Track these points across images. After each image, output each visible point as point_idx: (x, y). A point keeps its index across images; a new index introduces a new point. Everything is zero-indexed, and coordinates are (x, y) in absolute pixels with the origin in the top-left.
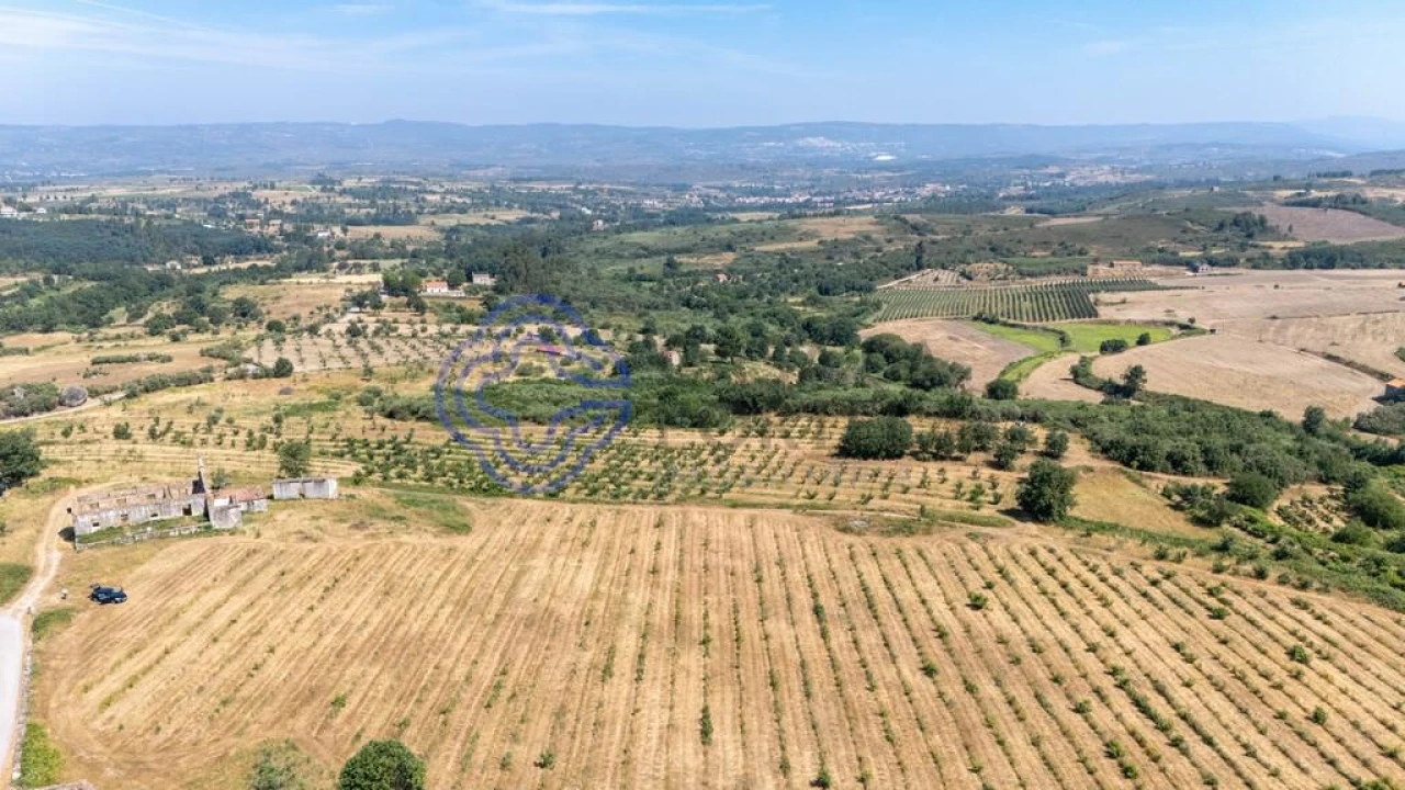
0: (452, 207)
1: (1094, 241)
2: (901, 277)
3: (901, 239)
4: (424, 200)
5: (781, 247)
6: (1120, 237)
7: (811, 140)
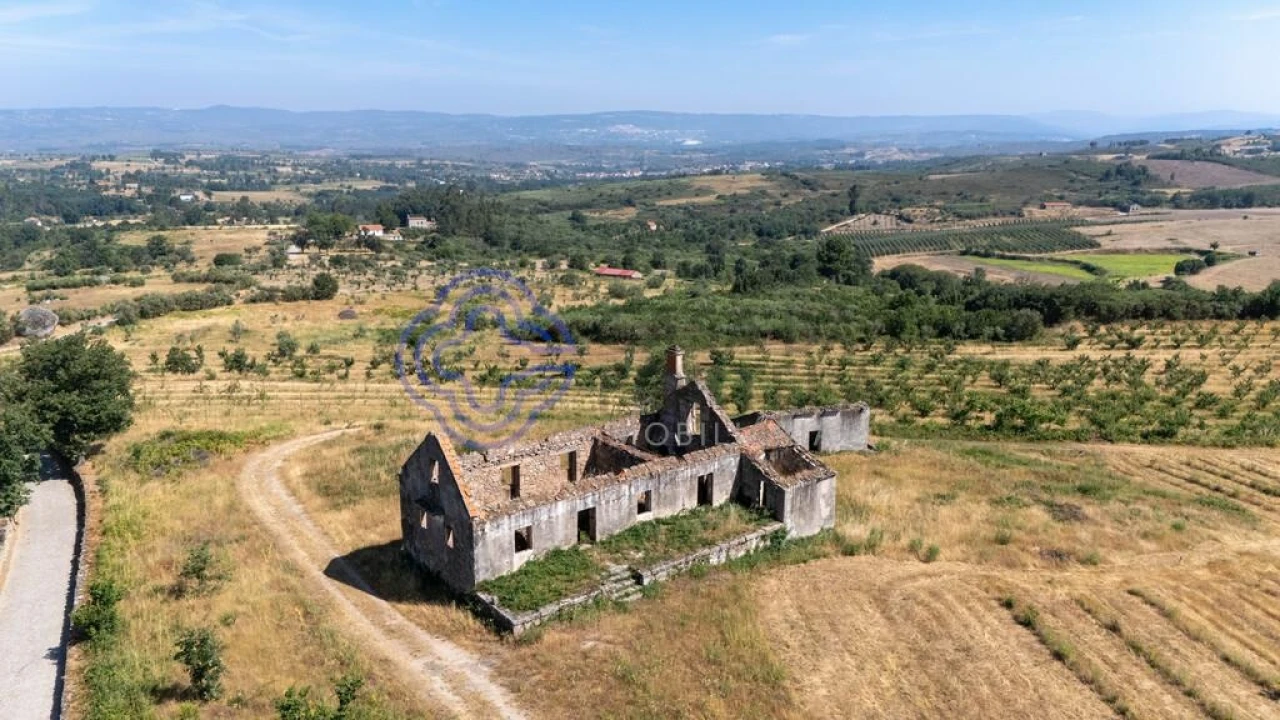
0: (307, 178)
1: (991, 191)
2: (838, 221)
3: (796, 194)
4: (275, 171)
5: (683, 201)
6: (1014, 187)
7: (621, 127)
